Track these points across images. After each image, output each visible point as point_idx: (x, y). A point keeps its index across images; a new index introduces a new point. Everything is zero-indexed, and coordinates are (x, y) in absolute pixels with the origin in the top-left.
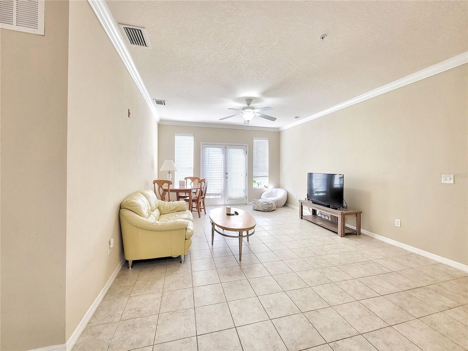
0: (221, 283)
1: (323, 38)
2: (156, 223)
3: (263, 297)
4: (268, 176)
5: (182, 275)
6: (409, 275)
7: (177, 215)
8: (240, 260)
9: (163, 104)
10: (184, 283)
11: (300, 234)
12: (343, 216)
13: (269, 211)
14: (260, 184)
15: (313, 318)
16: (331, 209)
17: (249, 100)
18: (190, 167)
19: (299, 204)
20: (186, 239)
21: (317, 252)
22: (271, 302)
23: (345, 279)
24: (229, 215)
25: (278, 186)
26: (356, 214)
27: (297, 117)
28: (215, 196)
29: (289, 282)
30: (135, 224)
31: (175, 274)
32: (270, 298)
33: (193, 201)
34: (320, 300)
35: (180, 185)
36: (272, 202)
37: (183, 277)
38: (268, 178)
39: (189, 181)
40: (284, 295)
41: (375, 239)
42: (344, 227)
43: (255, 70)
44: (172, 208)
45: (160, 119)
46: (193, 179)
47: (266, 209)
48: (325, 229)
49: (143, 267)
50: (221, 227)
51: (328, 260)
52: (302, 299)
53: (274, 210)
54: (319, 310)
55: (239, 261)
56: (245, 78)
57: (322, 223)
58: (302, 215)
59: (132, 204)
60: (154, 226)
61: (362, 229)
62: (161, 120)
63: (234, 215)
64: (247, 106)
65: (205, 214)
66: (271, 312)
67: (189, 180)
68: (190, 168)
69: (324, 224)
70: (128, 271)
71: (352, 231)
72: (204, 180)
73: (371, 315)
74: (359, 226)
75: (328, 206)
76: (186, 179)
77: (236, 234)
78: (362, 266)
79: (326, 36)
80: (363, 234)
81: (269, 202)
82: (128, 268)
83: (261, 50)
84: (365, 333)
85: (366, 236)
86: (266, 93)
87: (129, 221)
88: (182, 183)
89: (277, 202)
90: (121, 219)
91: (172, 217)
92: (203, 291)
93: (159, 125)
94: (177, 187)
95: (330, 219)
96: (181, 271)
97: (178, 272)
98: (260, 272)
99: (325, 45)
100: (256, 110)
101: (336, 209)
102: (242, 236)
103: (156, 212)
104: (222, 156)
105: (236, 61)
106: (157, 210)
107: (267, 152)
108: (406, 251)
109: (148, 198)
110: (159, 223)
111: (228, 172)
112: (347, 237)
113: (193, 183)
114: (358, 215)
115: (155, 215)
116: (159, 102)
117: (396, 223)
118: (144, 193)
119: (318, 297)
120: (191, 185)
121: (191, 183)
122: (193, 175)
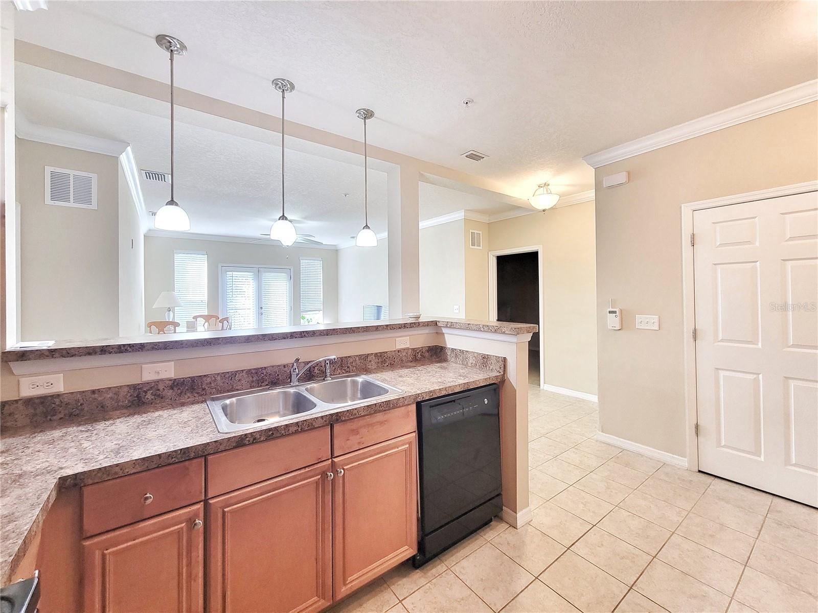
4: (322, 309)
14: (311, 320)
35: (188, 327)
39: (201, 321)
46: (207, 318)
62: (150, 230)
67: (199, 320)
68: (202, 301)
72: (227, 319)
76: (195, 318)
88: (191, 325)
93: (145, 237)
111: (263, 306)
113: (207, 324)
120: (204, 327)
121: (203, 324)
122: (207, 312)
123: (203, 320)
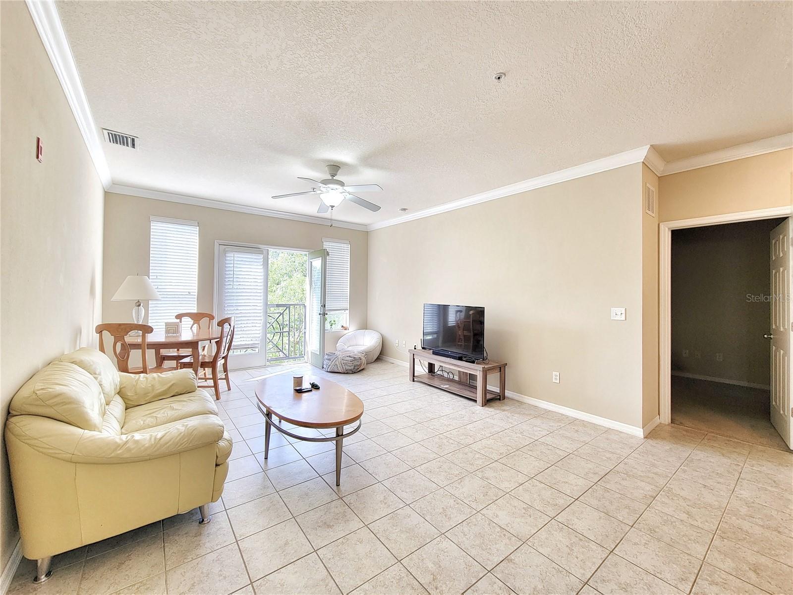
0: (315, 551)
1: (499, 78)
2: (137, 442)
3: (411, 559)
4: (348, 308)
5: (213, 556)
6: (588, 455)
7: (175, 406)
8: (338, 485)
9: (127, 145)
10: (225, 578)
11: (421, 410)
12: (485, 372)
13: (355, 373)
14: (334, 323)
15: (510, 577)
16: (464, 362)
17: (335, 168)
18: (188, 291)
19: (408, 356)
20: (217, 465)
21: (460, 440)
22: (430, 565)
23: (520, 482)
24: (299, 391)
25: (365, 326)
26: (500, 368)
27: (405, 210)
28: (245, 350)
29: (441, 510)
30: (68, 455)
31: (193, 559)
32: (425, 556)
33: (204, 365)
34: (504, 535)
35: (167, 332)
36: (360, 355)
37: (218, 560)
38: (347, 312)
39: (187, 322)
40: (445, 544)
41: (525, 403)
42: (485, 391)
43: (367, 109)
44: (160, 389)
45: (112, 181)
46: (196, 317)
47: (350, 368)
48: (456, 397)
49: (87, 562)
50: (296, 423)
51: (483, 452)
52: (478, 542)
53: (363, 369)
54: (512, 557)
55: (335, 488)
56: (341, 123)
57: (448, 386)
58: (414, 376)
59: (51, 401)
60: (129, 450)
61: (507, 390)
62: (114, 183)
63: (311, 391)
64: (331, 178)
65: (229, 389)
66: (438, 591)
67: (185, 320)
68: (189, 293)
69: (451, 388)
70: (35, 590)
71: (494, 394)
72: (227, 320)
73: (581, 540)
74: (503, 387)
75: (460, 359)
76: (179, 317)
77: (331, 432)
78: (530, 453)
79: (503, 76)
80: (508, 398)
81: (355, 356)
82: (36, 579)
83: (392, 71)
84: (589, 579)
85: (512, 399)
86: (368, 160)
87: (41, 450)
88: (172, 328)
89: (367, 353)
90: (8, 444)
91: (162, 411)
92: (279, 586)
93: (107, 194)
94: (158, 336)
95: (456, 378)
96: (208, 545)
97: (202, 551)
98: (385, 504)
99: (497, 91)
100: (347, 189)
101: (473, 362)
102: (342, 435)
103: (118, 406)
104: (262, 270)
105: (337, 81)
106: (118, 399)
107: (347, 266)
108: (567, 417)
109: (95, 374)
110: (145, 439)
112: (490, 407)
113: (195, 325)
114: (502, 368)
115: (115, 415)
116: (118, 139)
117: (554, 377)
118: (82, 361)
119: (498, 529)
120: (192, 330)
121: (190, 326)
122: (196, 308)
123: (190, 319)
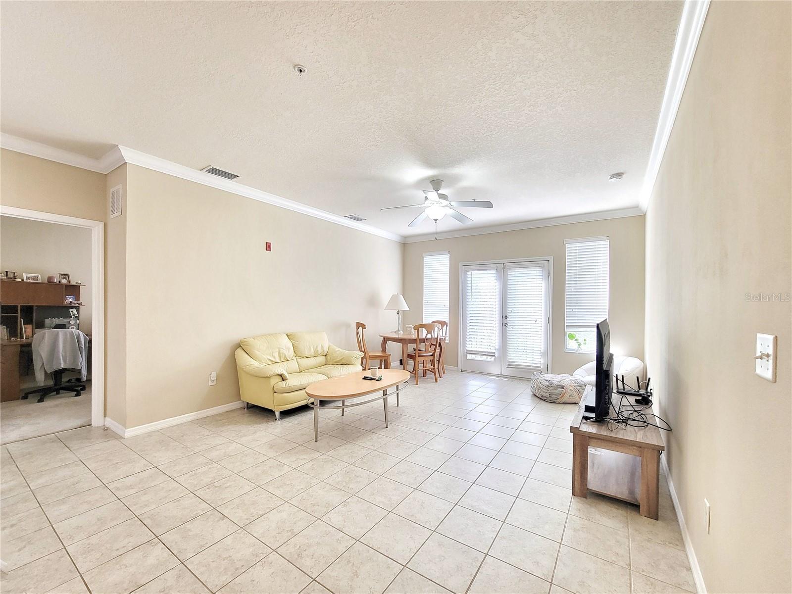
1: (301, 71)
17: (436, 183)
26: (642, 448)
27: (618, 176)
68: (444, 306)
74: (650, 491)
93: (403, 244)
104: (497, 284)
107: (605, 269)
111: (509, 315)
122: (448, 318)
